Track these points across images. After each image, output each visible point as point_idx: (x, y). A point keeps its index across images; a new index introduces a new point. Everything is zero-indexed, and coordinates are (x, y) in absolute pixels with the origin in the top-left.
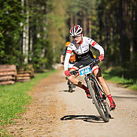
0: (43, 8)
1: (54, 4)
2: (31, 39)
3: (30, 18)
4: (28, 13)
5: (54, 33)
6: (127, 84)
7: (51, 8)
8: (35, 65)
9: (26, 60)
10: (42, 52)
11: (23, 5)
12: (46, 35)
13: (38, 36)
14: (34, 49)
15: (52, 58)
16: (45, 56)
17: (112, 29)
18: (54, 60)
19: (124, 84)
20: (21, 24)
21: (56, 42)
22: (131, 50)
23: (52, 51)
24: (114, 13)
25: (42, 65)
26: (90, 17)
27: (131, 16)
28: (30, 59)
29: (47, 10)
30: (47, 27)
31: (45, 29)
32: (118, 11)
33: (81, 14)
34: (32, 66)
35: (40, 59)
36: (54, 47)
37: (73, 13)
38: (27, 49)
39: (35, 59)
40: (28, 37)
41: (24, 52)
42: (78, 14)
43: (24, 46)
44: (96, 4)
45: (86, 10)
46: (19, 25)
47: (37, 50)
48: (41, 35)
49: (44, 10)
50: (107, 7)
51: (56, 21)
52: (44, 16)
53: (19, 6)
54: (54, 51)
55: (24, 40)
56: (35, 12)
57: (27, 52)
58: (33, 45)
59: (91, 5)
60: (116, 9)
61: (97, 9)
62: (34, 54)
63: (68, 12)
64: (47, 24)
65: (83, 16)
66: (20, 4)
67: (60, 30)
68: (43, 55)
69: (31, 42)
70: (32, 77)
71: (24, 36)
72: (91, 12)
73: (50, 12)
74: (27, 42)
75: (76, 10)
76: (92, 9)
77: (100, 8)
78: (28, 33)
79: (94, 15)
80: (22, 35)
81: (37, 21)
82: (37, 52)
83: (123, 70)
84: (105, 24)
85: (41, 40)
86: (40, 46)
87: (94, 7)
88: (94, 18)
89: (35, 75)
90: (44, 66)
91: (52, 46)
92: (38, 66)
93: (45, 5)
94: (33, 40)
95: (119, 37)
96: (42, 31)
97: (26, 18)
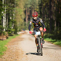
0: (13, 5)
1: (18, 3)
2: (7, 20)
3: (6, 9)
4: (5, 7)
5: (18, 17)
6: (53, 42)
7: (17, 5)
8: (9, 32)
9: (4, 30)
10: (12, 26)
11: (3, 3)
12: (14, 17)
13: (11, 18)
14: (9, 24)
15: (17, 29)
16: (14, 28)
17: (46, 15)
18: (18, 30)
19: (51, 42)
20: (2, 12)
21: (19, 21)
22: (55, 25)
23: (17, 26)
24: (47, 7)
25: (12, 32)
26: (35, 9)
27: (55, 9)
28: (7, 29)
29: (15, 6)
30: (15, 14)
31: (14, 15)
32: (49, 7)
33: (31, 8)
34: (7, 33)
35: (11, 29)
36: (18, 24)
37: (28, 7)
38: (5, 24)
39: (9, 29)
40: (5, 19)
41: (3, 26)
42: (30, 8)
43: (3, 23)
44: (39, 3)
45: (34, 6)
46: (1, 13)
47: (10, 25)
48: (12, 18)
49: (14, 6)
50: (44, 5)
51: (19, 11)
52: (14, 8)
53: (2, 4)
54: (18, 25)
55: (4, 20)
56: (9, 6)
57: (5, 26)
58: (8, 22)
59: (36, 4)
60: (48, 6)
61: (39, 6)
62: (8, 27)
63: (25, 7)
64: (15, 12)
65: (32, 9)
66: (2, 3)
67: (21, 15)
68: (12, 28)
69: (7, 21)
70: (7, 38)
71: (4, 18)
72: (36, 7)
73: (17, 7)
74: (5, 21)
75: (29, 6)
76: (37, 5)
77: (40, 5)
78: (5, 17)
79: (37, 9)
80: (2, 18)
81: (10, 11)
82: (10, 26)
83: (51, 35)
84: (43, 13)
85: (12, 20)
86: (11, 23)
87: (38, 5)
88: (38, 10)
89: (9, 37)
90: (13, 33)
91: (17, 23)
92: (10, 32)
93: (14, 3)
94: (8, 20)
95: (49, 19)
96: (12, 16)
97: (5, 10)
